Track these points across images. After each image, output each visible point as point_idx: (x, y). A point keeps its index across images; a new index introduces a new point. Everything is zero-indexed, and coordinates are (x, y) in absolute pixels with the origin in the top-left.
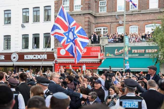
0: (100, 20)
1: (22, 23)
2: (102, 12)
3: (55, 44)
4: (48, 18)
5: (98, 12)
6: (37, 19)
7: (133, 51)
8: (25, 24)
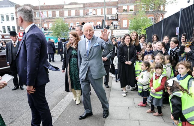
0: (37, 21)
1: (1, 21)
2: (38, 17)
3: (18, 31)
4: (13, 19)
5: (36, 17)
6: (8, 19)
7: (49, 34)
8: (3, 22)
